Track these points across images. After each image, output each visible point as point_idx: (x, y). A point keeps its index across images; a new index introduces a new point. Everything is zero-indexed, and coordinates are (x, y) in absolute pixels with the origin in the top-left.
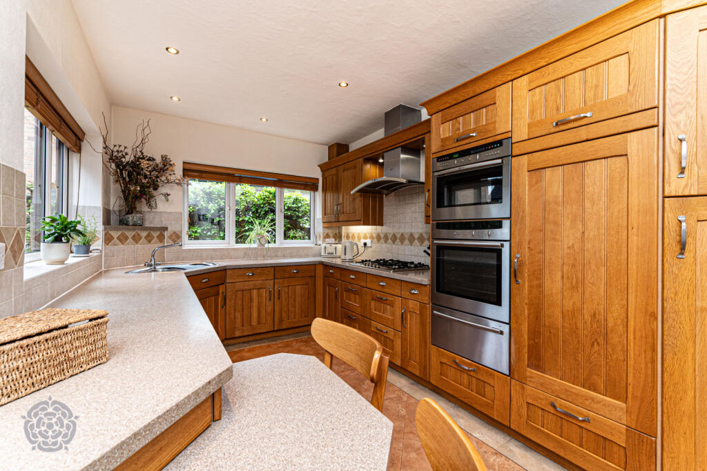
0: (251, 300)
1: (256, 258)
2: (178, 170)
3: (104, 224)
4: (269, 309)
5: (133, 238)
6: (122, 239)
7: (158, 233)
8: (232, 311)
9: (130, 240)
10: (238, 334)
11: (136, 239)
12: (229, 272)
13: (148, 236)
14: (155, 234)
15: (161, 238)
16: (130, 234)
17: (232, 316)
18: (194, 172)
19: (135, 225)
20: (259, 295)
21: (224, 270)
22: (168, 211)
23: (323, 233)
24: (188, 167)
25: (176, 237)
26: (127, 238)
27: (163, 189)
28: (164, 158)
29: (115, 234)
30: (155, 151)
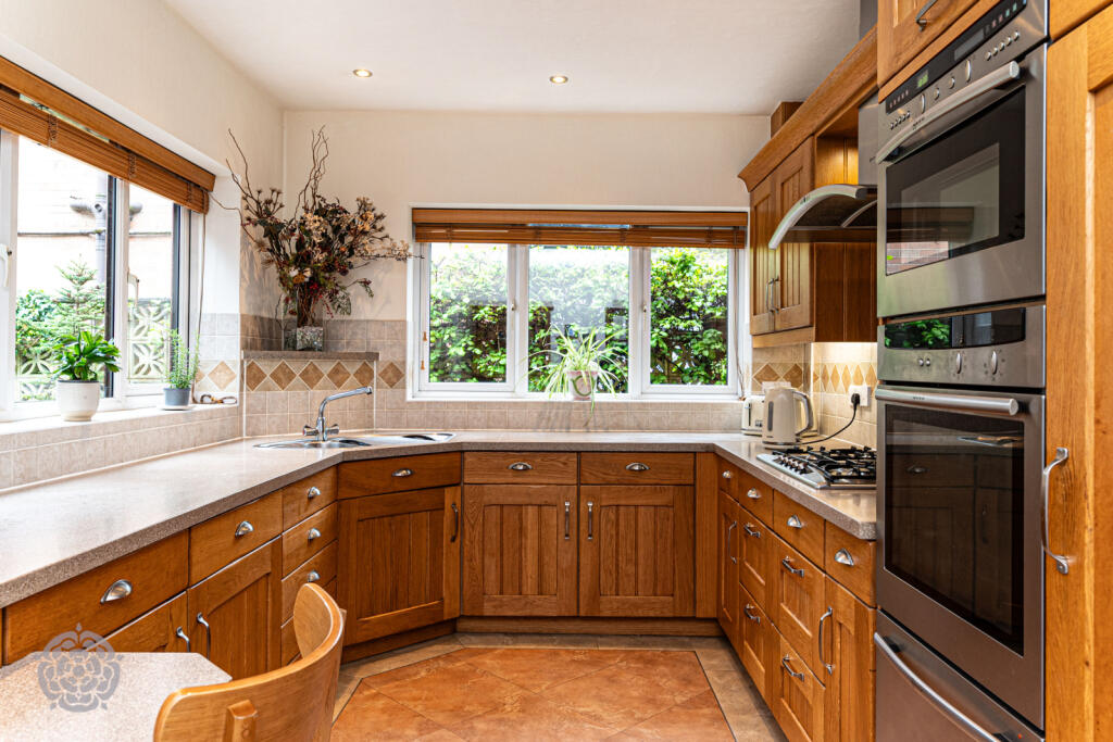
0: (521, 530)
1: (568, 428)
2: (399, 229)
3: (247, 346)
4: (567, 560)
5: (304, 375)
6: (283, 377)
7: (358, 365)
8: (477, 555)
9: (298, 379)
10: (488, 610)
11: (311, 378)
12: (469, 459)
13: (336, 371)
14: (352, 368)
15: (365, 376)
16: (297, 367)
17: (477, 563)
18: (431, 226)
19: (309, 348)
20: (540, 521)
21: (459, 452)
22: (380, 318)
23: (755, 365)
24: (423, 218)
25: (395, 375)
26: (291, 376)
27: (358, 274)
28: (364, 206)
29: (268, 367)
30: (343, 192)
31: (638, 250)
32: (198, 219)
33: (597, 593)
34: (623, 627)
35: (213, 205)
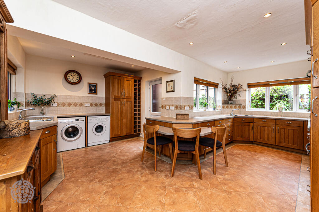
0: (264, 130)
1: (277, 116)
2: (245, 87)
3: (223, 103)
5: (230, 107)
6: (227, 107)
7: (238, 106)
9: (229, 108)
10: (258, 141)
11: (231, 107)
12: (255, 119)
13: (235, 107)
14: (237, 106)
15: (239, 107)
16: (229, 106)
17: (256, 134)
18: (250, 86)
19: (231, 104)
20: (268, 130)
21: (253, 118)
22: (242, 99)
24: (249, 85)
25: (244, 107)
26: (228, 107)
27: (238, 94)
28: (239, 84)
29: (225, 106)
30: (236, 83)
31: (295, 85)
32: (217, 89)
33: (280, 142)
34: (286, 149)
35: (218, 87)
